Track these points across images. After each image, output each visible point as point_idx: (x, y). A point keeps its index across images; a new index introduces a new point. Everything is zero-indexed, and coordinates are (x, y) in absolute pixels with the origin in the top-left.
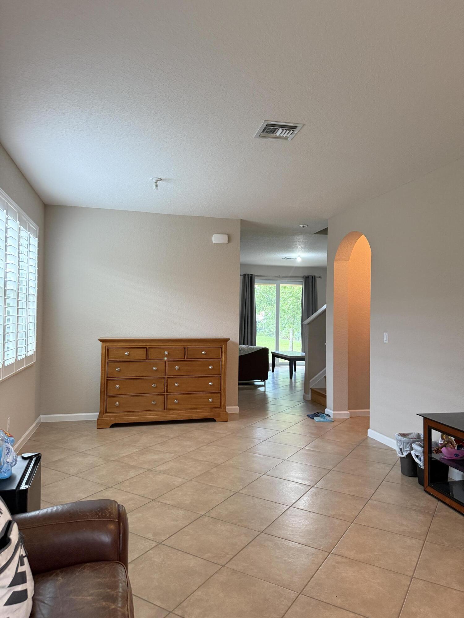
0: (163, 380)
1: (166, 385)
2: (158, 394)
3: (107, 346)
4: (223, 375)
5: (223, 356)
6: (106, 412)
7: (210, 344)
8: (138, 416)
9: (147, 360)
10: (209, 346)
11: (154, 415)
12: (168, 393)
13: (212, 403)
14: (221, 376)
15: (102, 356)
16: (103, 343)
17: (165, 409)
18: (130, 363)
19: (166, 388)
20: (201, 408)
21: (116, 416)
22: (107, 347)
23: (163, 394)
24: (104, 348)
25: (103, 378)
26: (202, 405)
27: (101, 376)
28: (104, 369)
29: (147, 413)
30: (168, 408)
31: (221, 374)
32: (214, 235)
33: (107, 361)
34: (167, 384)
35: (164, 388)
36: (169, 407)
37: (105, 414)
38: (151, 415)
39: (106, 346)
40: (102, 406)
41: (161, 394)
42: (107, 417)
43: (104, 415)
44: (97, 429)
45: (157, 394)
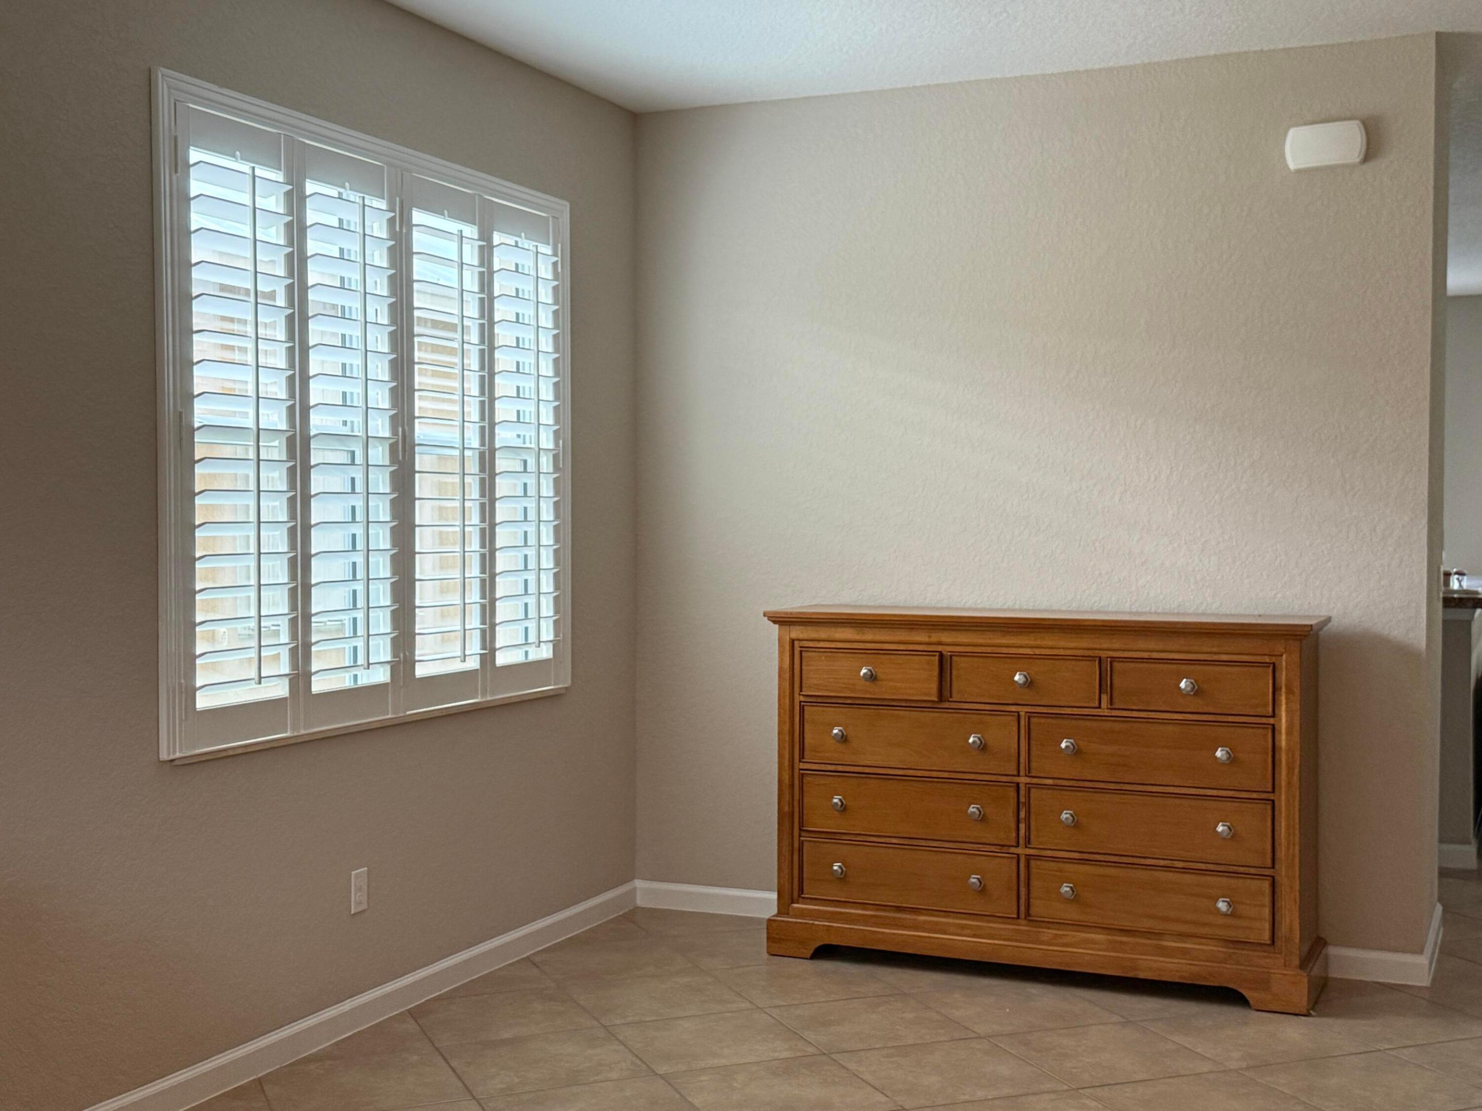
0: (1012, 793)
1: (1022, 814)
2: (993, 848)
3: (799, 640)
4: (1283, 797)
5: (1284, 707)
6: (799, 896)
7: (1215, 650)
8: (916, 928)
9: (946, 705)
10: (1215, 657)
11: (974, 936)
12: (1031, 852)
13: (1230, 921)
14: (1273, 801)
15: (780, 676)
16: (784, 627)
17: (1022, 915)
18: (884, 712)
19: (1022, 826)
20: (1182, 936)
21: (833, 917)
22: (796, 643)
23: (1013, 850)
24: (787, 647)
25: (786, 763)
26: (1186, 922)
27: (781, 756)
28: (787, 727)
29: (951, 921)
30: (1033, 911)
31: (1273, 792)
32: (1292, 132)
33: (798, 698)
34: (1029, 812)
35: (1013, 825)
36: (1038, 908)
37: (798, 903)
38: (966, 932)
39: (792, 641)
40: (786, 870)
41: (1005, 849)
42: (802, 914)
43: (795, 905)
44: (766, 956)
45: (988, 848)
